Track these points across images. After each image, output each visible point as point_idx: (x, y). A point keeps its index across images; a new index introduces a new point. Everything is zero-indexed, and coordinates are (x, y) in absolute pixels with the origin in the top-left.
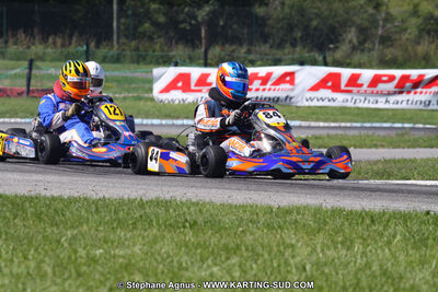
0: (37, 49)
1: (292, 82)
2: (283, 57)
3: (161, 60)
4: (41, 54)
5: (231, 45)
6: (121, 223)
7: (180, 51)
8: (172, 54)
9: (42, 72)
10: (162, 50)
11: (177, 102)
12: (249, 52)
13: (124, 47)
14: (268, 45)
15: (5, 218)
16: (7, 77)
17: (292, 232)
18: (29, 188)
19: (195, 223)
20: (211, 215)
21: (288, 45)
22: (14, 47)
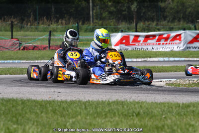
0: (54, 26)
1: (180, 39)
2: (174, 27)
3: (114, 30)
4: (55, 29)
5: (148, 22)
6: (99, 115)
7: (123, 25)
8: (120, 26)
9: (56, 37)
10: (115, 25)
11: (123, 50)
12: (157, 25)
13: (96, 24)
14: (166, 21)
15: (36, 113)
16: (39, 40)
17: (192, 117)
18: (49, 96)
21: (177, 21)
22: (42, 25)
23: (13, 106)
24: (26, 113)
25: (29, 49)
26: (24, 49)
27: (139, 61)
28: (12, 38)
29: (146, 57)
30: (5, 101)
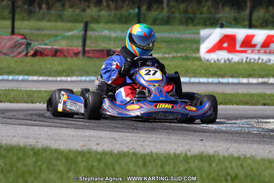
0: (92, 11)
3: (208, 23)
7: (226, 13)
8: (218, 16)
9: (97, 33)
10: (209, 13)
11: (223, 61)
13: (174, 9)
15: (59, 171)
16: (64, 38)
18: (82, 143)
19: (236, 176)
20: (252, 169)
22: (71, 10)
23: (19, 159)
24: (41, 170)
25: (47, 55)
26: (36, 54)
27: (252, 84)
28: (13, 33)
29: (267, 76)
30: (4, 149)
